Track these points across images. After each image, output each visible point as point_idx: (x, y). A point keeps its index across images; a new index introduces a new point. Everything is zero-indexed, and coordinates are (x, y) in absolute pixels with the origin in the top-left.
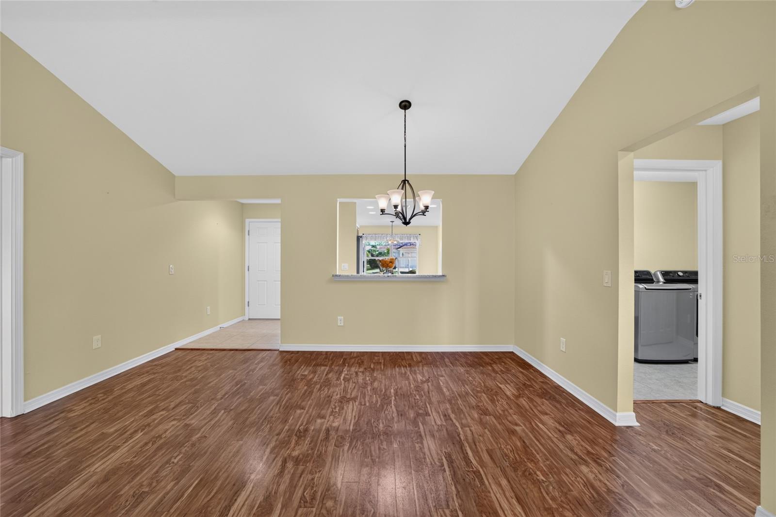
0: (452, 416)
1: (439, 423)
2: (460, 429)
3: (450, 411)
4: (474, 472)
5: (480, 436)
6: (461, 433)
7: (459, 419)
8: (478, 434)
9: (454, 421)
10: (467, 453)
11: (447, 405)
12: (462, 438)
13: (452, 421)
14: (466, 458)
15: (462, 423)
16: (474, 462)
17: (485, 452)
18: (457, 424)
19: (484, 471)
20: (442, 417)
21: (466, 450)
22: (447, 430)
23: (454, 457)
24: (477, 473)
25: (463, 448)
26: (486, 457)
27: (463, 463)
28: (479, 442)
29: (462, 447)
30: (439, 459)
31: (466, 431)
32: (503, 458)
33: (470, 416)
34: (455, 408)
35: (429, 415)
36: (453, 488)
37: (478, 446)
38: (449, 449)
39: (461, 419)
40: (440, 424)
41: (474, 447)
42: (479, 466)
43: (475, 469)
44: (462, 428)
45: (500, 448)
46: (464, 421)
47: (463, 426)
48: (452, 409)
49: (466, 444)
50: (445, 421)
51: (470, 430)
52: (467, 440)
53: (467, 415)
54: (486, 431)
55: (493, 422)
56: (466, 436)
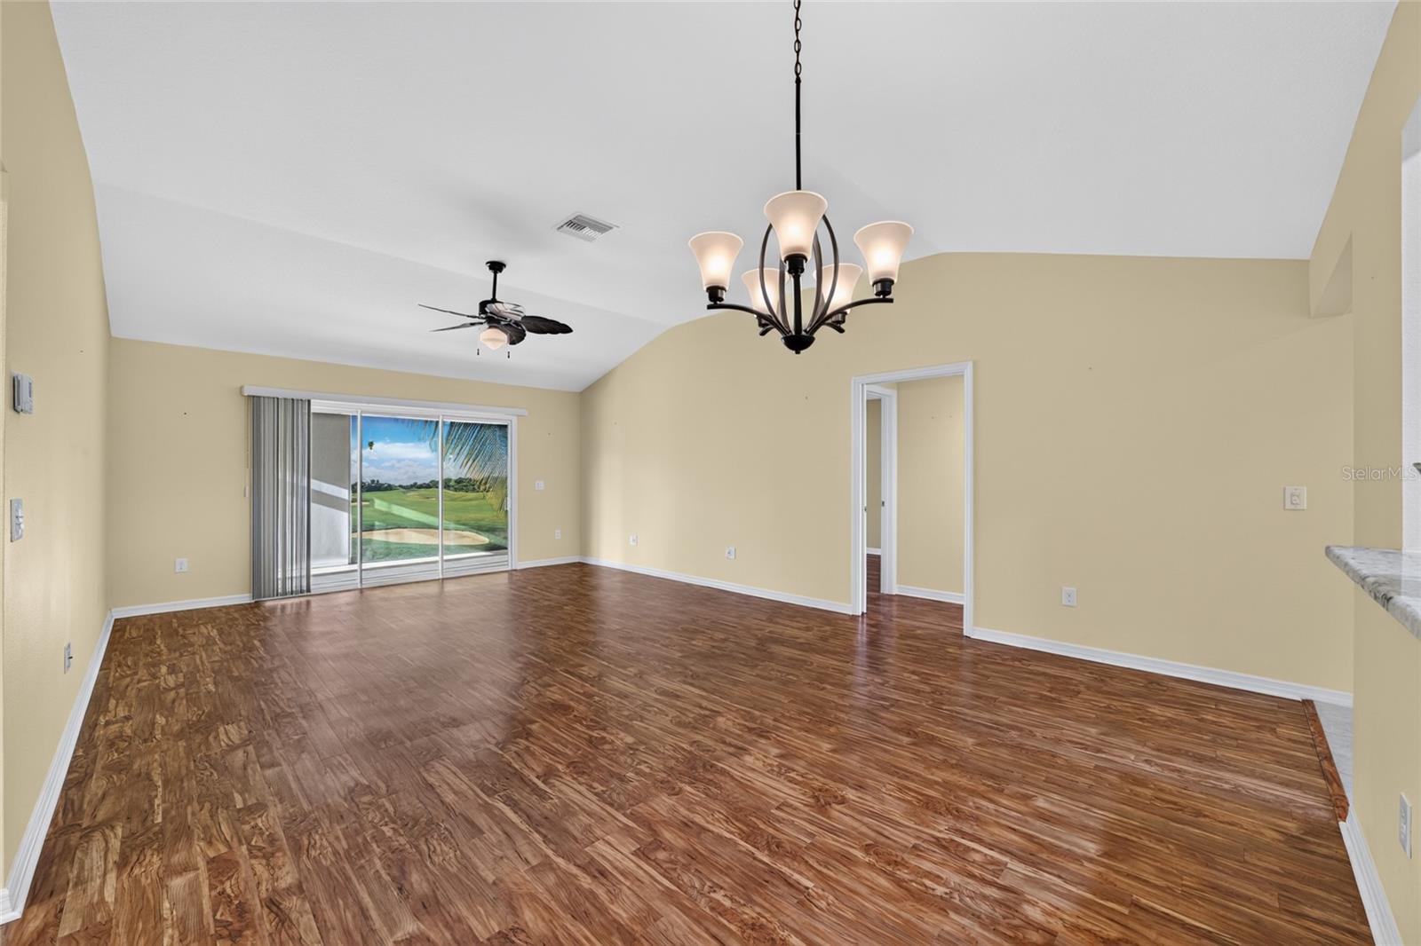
0: (586, 881)
1: (600, 845)
2: (550, 853)
3: (601, 892)
4: (496, 792)
5: (502, 858)
6: (543, 846)
7: (565, 881)
8: (508, 859)
9: (575, 870)
10: (516, 813)
11: (624, 915)
12: (536, 835)
13: (576, 865)
14: (514, 805)
15: (553, 869)
16: (501, 805)
17: (484, 827)
18: (560, 861)
19: (481, 798)
20: (608, 866)
21: (520, 817)
22: (575, 838)
23: (534, 797)
24: (491, 792)
25: (525, 818)
26: (482, 820)
27: (517, 797)
28: (500, 841)
29: (529, 819)
30: (554, 786)
31: (535, 856)
32: (450, 833)
33: (547, 908)
34: (598, 918)
35: (634, 853)
36: (517, 767)
37: (501, 833)
38: (548, 806)
39: (561, 884)
40: (597, 843)
41: (508, 829)
42: (490, 802)
43: (496, 796)
44: (547, 856)
45: (456, 848)
46: (551, 879)
47: (547, 865)
48: (602, 910)
49: (524, 827)
50: (592, 859)
51: (527, 862)
52: (526, 836)
53: (553, 905)
54: (491, 878)
55: (476, 915)
56: (531, 843)
